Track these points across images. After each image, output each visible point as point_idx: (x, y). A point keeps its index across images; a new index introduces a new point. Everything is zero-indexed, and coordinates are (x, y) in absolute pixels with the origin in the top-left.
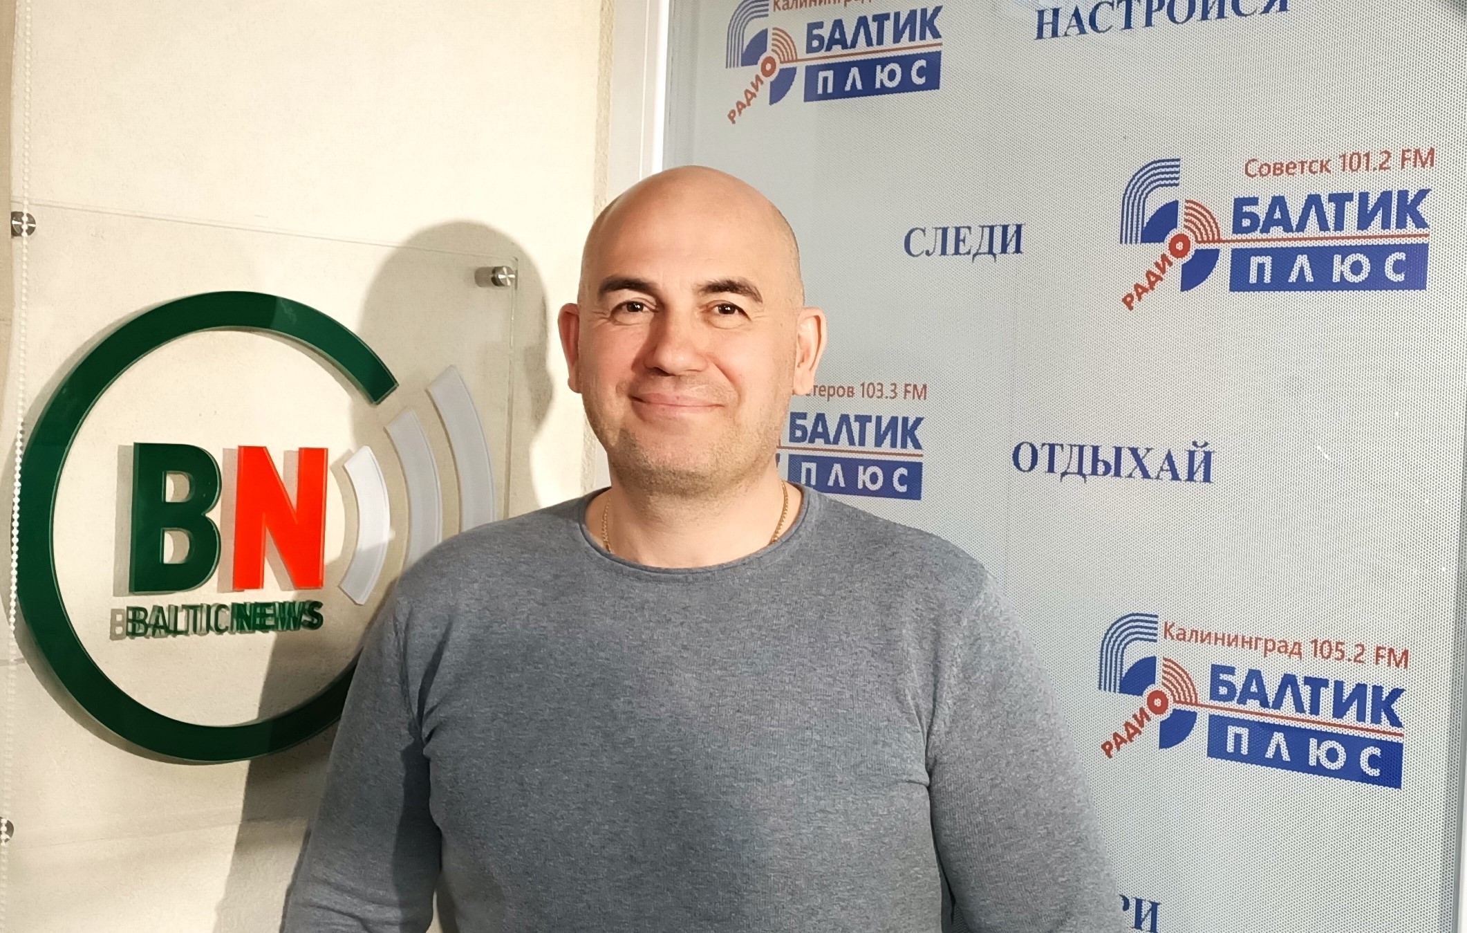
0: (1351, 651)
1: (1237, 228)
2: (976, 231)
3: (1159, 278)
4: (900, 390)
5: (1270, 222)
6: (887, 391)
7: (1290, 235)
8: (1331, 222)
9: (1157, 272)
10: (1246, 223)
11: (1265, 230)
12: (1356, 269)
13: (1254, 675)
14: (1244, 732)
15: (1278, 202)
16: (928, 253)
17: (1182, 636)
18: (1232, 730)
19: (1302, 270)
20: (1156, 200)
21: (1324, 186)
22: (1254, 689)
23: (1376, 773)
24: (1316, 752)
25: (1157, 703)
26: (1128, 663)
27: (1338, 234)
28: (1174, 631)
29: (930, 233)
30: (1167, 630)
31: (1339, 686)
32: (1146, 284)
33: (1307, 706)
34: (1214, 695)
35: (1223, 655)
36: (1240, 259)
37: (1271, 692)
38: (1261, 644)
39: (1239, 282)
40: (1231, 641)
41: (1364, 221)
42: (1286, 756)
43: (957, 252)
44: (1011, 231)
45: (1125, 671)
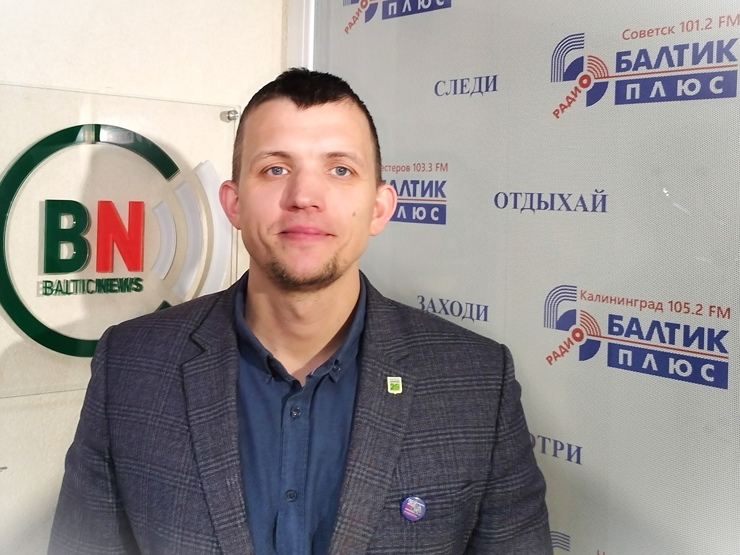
0: (694, 308)
1: (619, 69)
2: (472, 80)
3: (573, 100)
4: (434, 167)
5: (638, 64)
6: (427, 167)
7: (650, 71)
8: (675, 62)
9: (572, 96)
10: (624, 66)
11: (636, 69)
12: (692, 87)
13: (634, 321)
14: (629, 353)
15: (643, 52)
16: (447, 94)
17: (591, 298)
18: (622, 352)
19: (658, 90)
20: (570, 58)
21: (671, 42)
22: (634, 328)
23: (711, 379)
24: (673, 366)
25: (578, 335)
26: (560, 313)
27: (680, 68)
28: (586, 295)
29: (448, 83)
30: (582, 295)
31: (687, 328)
32: (566, 104)
33: (667, 339)
34: (611, 332)
35: (616, 310)
36: (621, 86)
37: (645, 332)
38: (638, 303)
39: (620, 99)
40: (621, 301)
41: (696, 59)
42: (655, 368)
43: (462, 92)
44: (491, 79)
45: (559, 317)
